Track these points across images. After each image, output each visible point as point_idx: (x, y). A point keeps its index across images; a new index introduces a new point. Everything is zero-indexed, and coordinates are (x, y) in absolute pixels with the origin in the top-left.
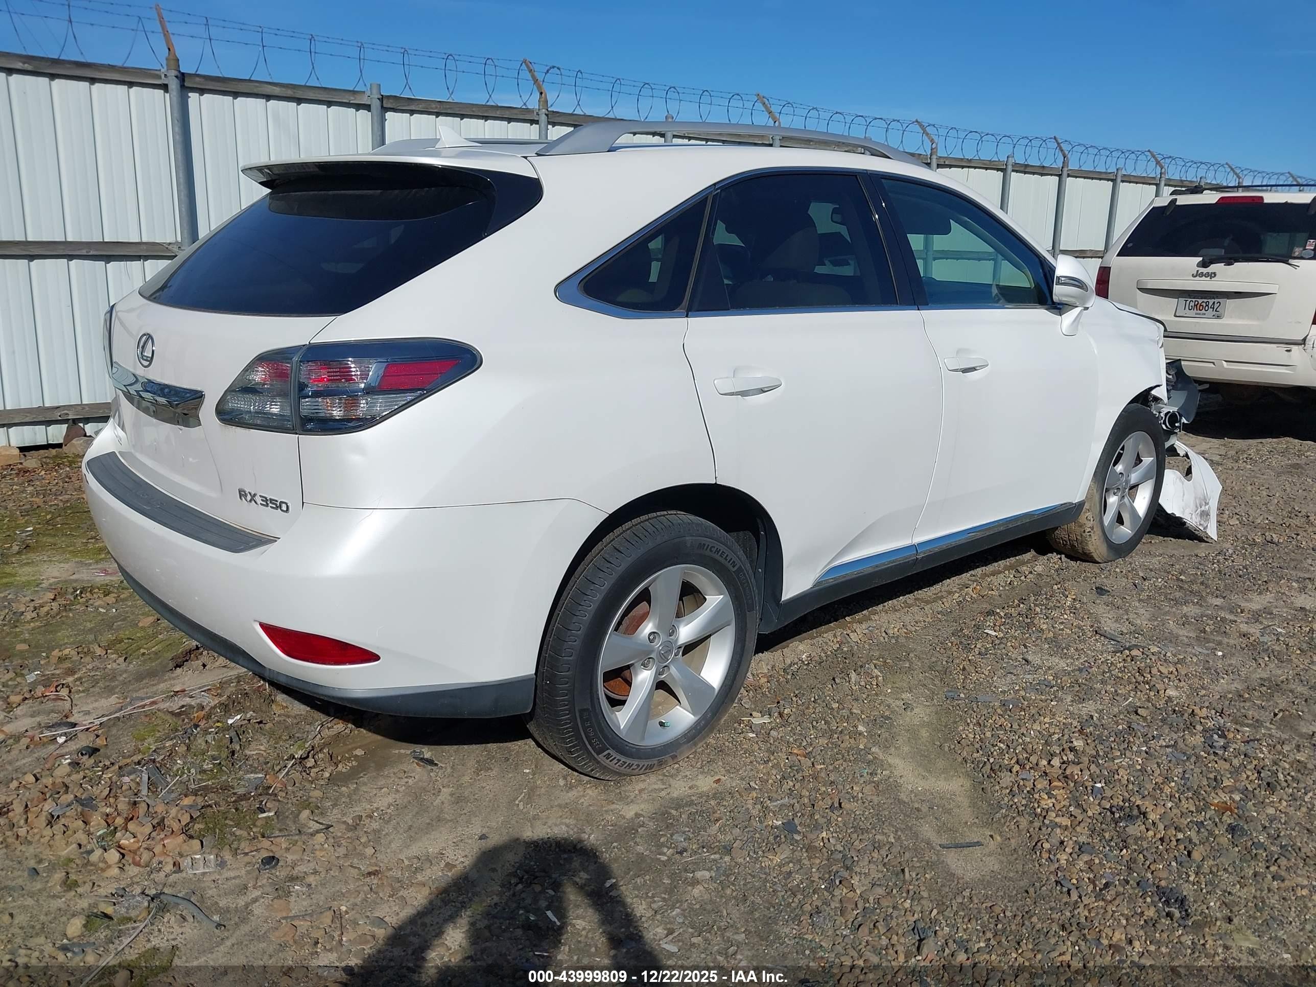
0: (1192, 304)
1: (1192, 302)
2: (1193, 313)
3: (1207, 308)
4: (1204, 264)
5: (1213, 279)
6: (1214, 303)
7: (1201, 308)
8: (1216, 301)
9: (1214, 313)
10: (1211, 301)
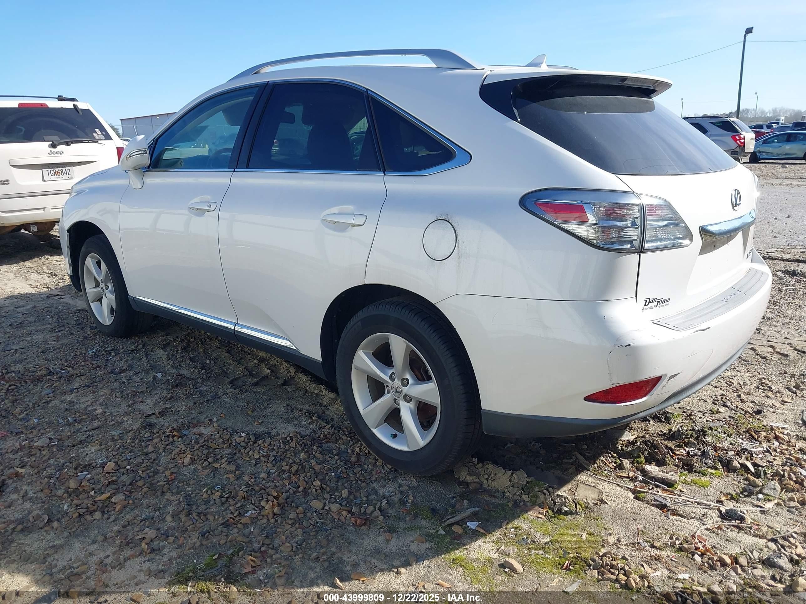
0: (52, 172)
1: (52, 171)
2: (55, 177)
3: (62, 174)
4: (54, 146)
5: (62, 155)
6: (66, 170)
7: (59, 174)
8: (67, 168)
9: (68, 176)
10: (64, 169)
